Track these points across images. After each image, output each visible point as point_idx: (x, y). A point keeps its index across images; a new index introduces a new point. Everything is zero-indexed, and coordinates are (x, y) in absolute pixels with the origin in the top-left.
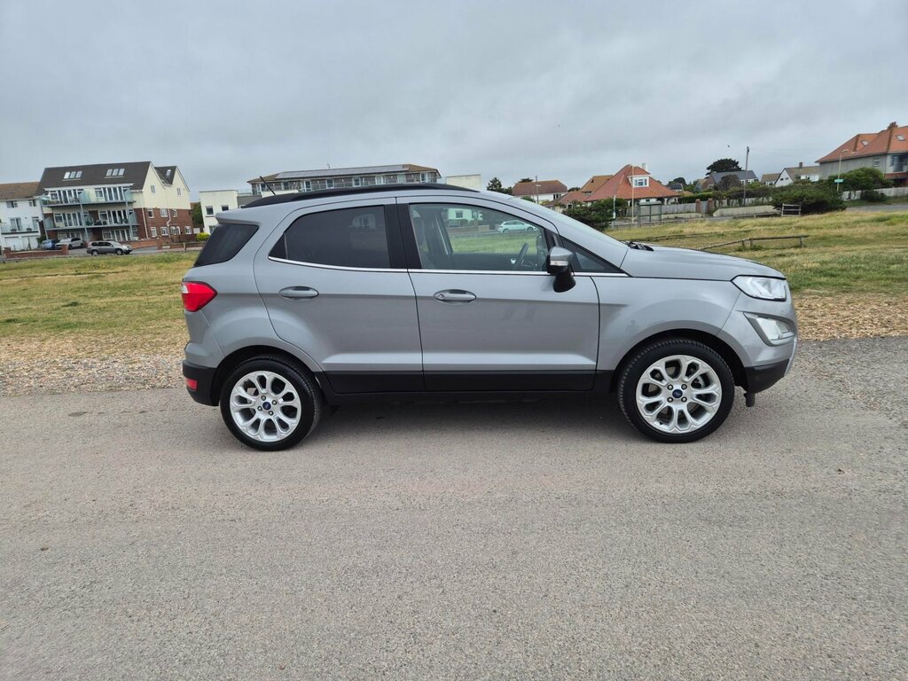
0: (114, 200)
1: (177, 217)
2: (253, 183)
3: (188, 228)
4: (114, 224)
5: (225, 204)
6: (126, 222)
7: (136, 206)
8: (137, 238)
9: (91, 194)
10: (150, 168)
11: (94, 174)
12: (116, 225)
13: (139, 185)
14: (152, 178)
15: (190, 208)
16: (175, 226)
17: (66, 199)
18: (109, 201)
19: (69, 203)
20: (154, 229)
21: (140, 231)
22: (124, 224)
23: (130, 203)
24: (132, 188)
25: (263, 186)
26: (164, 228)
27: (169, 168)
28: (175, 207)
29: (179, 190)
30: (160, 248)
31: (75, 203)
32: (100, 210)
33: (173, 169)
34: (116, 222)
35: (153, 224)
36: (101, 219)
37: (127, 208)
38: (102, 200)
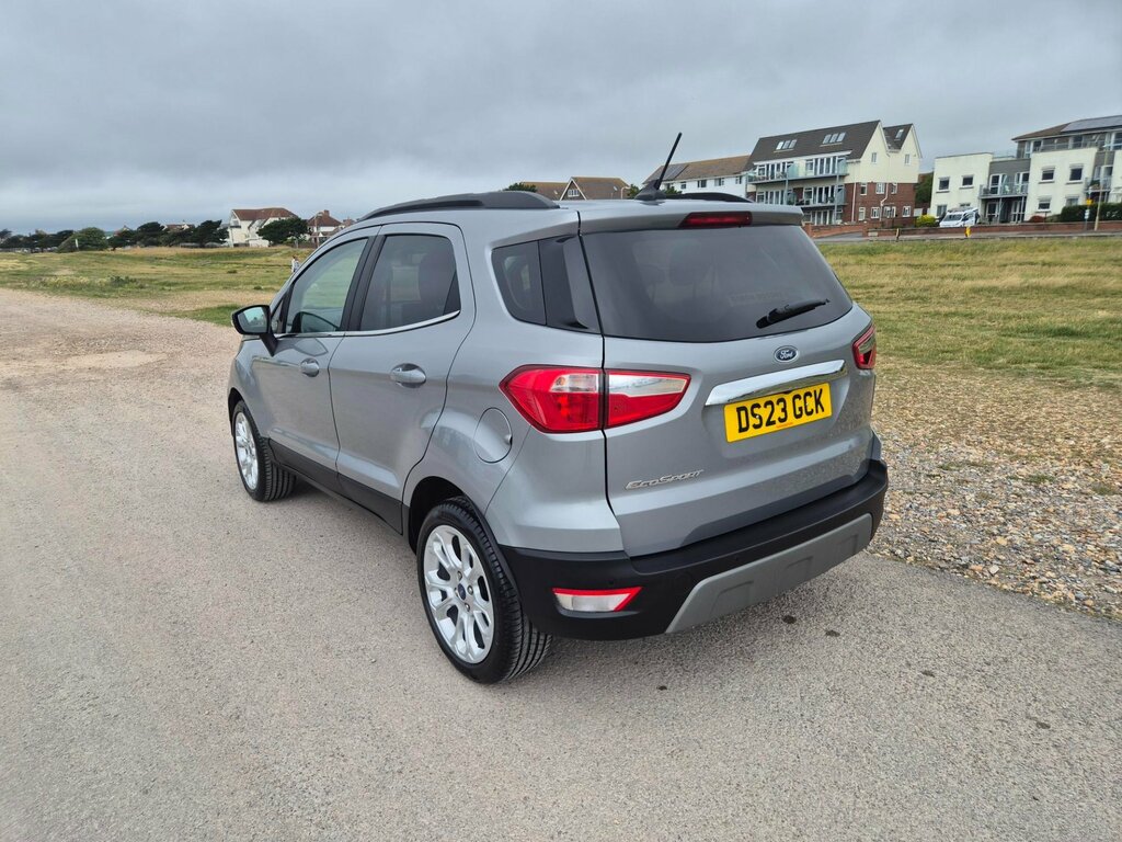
0: (824, 174)
1: (898, 193)
2: (1022, 141)
3: (907, 208)
4: (817, 204)
5: (968, 174)
6: (832, 202)
7: (848, 180)
8: (839, 222)
9: (801, 167)
10: (877, 131)
11: (808, 142)
12: (820, 205)
13: (857, 154)
14: (878, 141)
15: (916, 181)
16: (891, 206)
17: (773, 173)
18: (819, 175)
19: (775, 179)
20: (862, 210)
21: (845, 211)
22: (829, 204)
23: (842, 177)
24: (849, 157)
25: (1037, 144)
26: (875, 209)
27: (900, 127)
28: (896, 180)
29: (907, 156)
30: (865, 235)
31: (781, 179)
32: (805, 187)
33: (907, 128)
34: (820, 201)
35: (864, 203)
36: (804, 198)
37: (837, 184)
38: (811, 174)
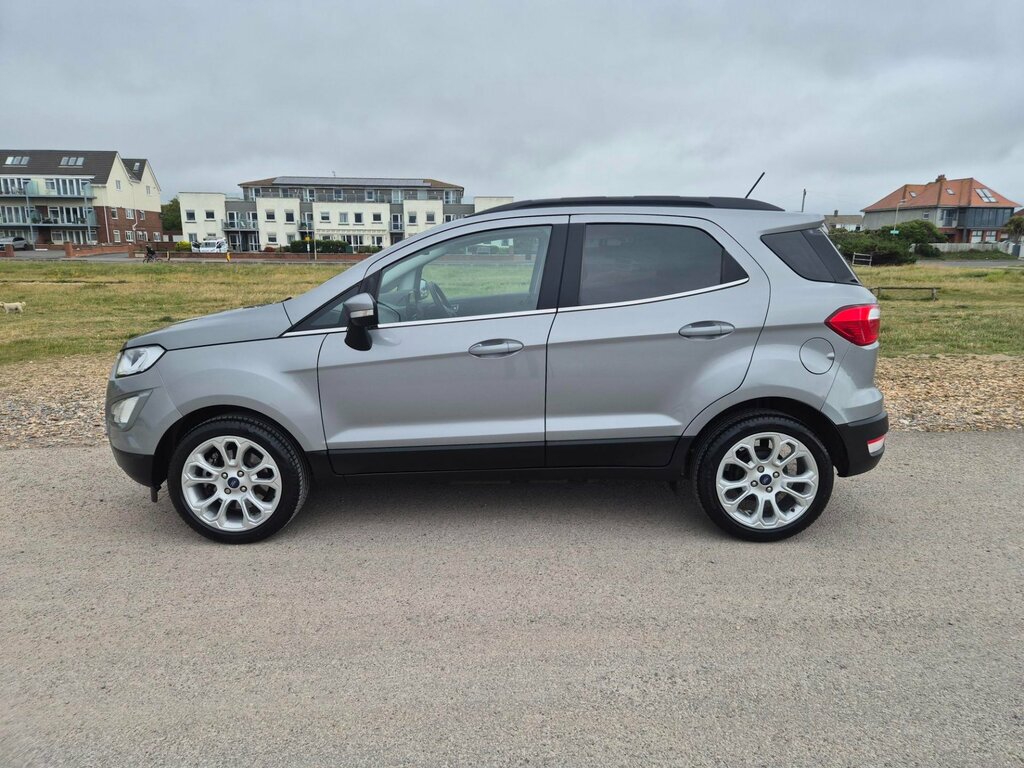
0: (69, 195)
1: (144, 219)
2: (246, 187)
3: (157, 234)
4: (66, 224)
5: (210, 209)
6: (83, 222)
7: (96, 203)
8: (95, 242)
9: (40, 185)
10: (116, 159)
11: (44, 161)
12: (71, 224)
13: (102, 178)
14: (118, 171)
15: (160, 211)
16: (142, 231)
17: (7, 189)
18: (62, 195)
19: (11, 195)
20: (117, 233)
21: (100, 233)
22: (80, 224)
23: (90, 199)
24: (92, 181)
25: (257, 191)
26: (129, 233)
27: (137, 161)
28: (143, 208)
29: (148, 188)
31: (18, 195)
32: (50, 206)
33: (143, 162)
34: (69, 221)
35: (117, 226)
36: (50, 216)
37: (86, 206)
38: (54, 193)
